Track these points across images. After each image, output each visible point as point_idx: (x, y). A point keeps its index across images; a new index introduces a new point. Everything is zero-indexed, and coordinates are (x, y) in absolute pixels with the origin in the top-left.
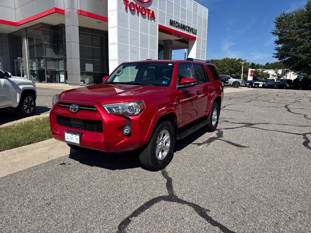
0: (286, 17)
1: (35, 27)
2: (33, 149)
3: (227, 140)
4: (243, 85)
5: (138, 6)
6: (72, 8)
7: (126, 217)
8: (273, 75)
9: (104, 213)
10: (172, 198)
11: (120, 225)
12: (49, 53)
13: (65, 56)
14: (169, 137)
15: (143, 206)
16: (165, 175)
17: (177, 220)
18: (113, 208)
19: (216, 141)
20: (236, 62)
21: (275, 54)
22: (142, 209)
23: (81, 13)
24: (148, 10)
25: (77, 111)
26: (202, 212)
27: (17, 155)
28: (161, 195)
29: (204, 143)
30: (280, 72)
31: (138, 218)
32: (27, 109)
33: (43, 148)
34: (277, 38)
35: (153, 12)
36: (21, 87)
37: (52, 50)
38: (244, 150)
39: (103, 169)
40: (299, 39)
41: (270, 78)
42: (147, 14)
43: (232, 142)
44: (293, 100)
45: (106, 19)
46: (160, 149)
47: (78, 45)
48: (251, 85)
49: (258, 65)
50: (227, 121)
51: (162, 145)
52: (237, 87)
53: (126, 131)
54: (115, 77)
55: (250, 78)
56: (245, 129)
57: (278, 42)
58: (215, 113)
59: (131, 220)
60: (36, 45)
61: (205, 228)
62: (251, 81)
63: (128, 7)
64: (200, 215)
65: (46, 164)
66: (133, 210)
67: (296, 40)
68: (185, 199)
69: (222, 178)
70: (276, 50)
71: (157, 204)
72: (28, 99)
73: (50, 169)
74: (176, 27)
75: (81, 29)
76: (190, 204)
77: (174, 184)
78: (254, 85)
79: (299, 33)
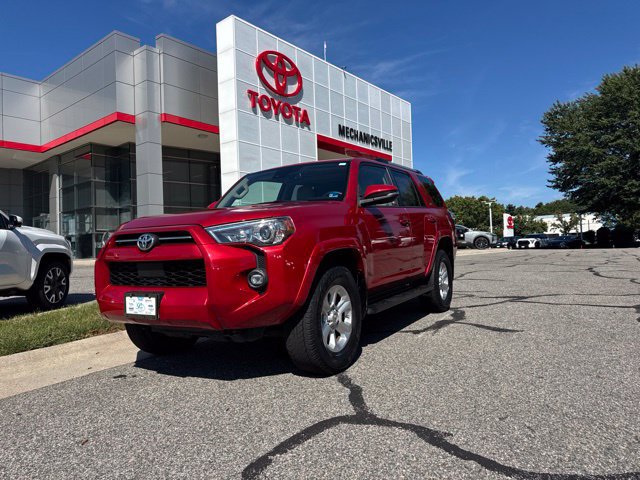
0: (563, 111)
1: (78, 153)
2: (56, 355)
3: (474, 322)
4: (495, 242)
5: (276, 102)
6: (150, 110)
7: (260, 455)
8: (554, 225)
9: (208, 450)
10: (363, 417)
11: (246, 470)
12: (103, 199)
13: (135, 203)
14: (348, 303)
15: (298, 434)
16: (346, 382)
17: (379, 454)
18: (231, 442)
19: (452, 325)
20: (476, 202)
21: (552, 182)
22: (296, 440)
23: (166, 119)
24: (296, 108)
25: (153, 247)
26: (434, 438)
27: (22, 366)
28: (338, 415)
29: (425, 330)
30: (567, 218)
31: (288, 456)
32: (50, 294)
33: (79, 354)
34: (551, 151)
35: (305, 112)
36: (41, 247)
37: (108, 194)
38: (515, 336)
39: (207, 380)
40: (595, 150)
41: (549, 232)
42: (294, 117)
43: (486, 324)
44: (603, 260)
45: (215, 130)
46: (332, 326)
47: (160, 179)
48: (511, 244)
49: (521, 209)
50: (472, 296)
51: (334, 319)
52: (484, 247)
53: (257, 279)
54: (233, 199)
55: (508, 233)
56: (510, 305)
57: (554, 159)
58: (443, 272)
59: (271, 460)
60: (77, 186)
61: (444, 464)
62: (511, 238)
63: (258, 105)
64: (430, 443)
65: (83, 379)
66: (277, 443)
67: (589, 151)
68: (392, 418)
69: (473, 381)
70: (553, 173)
71: (331, 430)
72: (54, 272)
73: (90, 386)
74: (352, 138)
75: (167, 151)
76: (405, 426)
77: (366, 397)
78: (517, 245)
79: (592, 138)
